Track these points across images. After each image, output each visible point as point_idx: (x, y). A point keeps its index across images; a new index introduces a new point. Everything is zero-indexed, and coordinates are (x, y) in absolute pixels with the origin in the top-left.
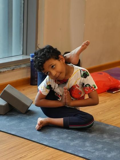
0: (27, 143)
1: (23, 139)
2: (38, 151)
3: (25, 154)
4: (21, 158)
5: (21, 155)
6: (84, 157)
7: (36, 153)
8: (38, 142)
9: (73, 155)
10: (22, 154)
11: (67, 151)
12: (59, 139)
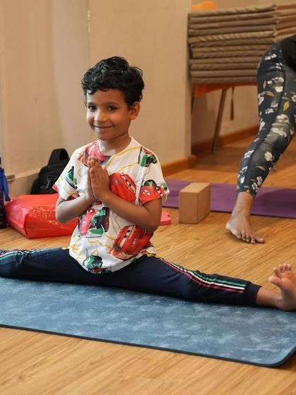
0: (33, 339)
1: (24, 331)
2: (66, 350)
3: (43, 358)
4: (34, 365)
5: (34, 361)
6: (172, 348)
7: (64, 354)
8: (61, 332)
9: (144, 349)
10: (33, 359)
11: (132, 342)
12: (104, 324)
